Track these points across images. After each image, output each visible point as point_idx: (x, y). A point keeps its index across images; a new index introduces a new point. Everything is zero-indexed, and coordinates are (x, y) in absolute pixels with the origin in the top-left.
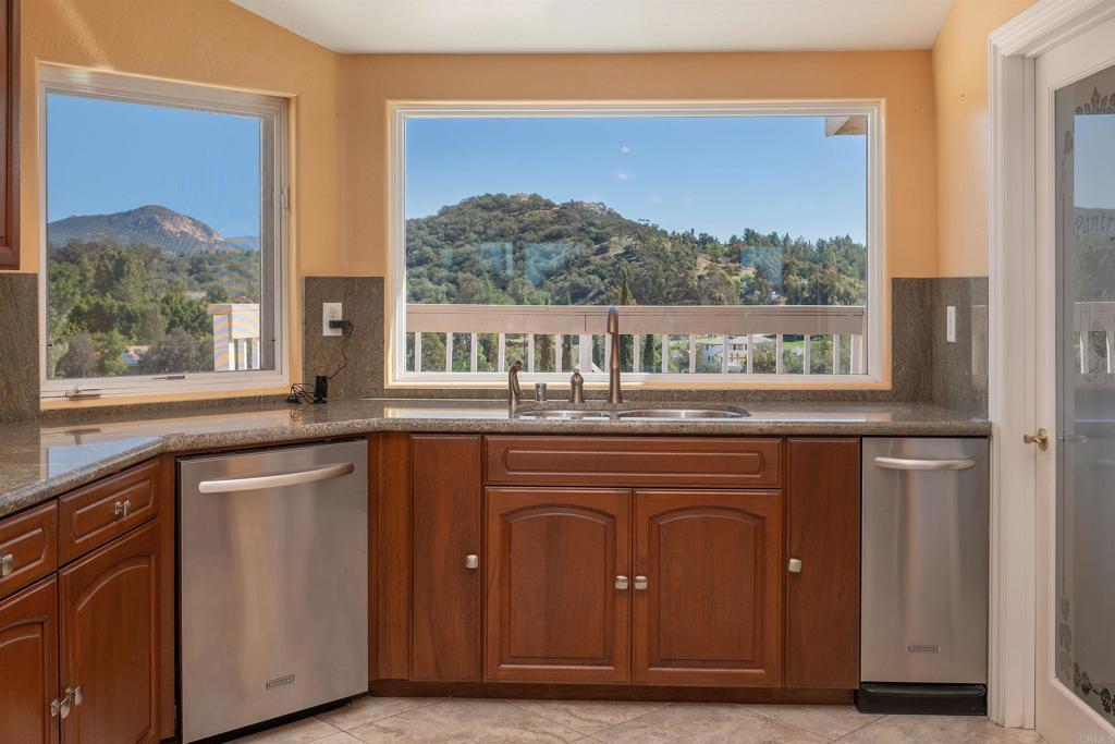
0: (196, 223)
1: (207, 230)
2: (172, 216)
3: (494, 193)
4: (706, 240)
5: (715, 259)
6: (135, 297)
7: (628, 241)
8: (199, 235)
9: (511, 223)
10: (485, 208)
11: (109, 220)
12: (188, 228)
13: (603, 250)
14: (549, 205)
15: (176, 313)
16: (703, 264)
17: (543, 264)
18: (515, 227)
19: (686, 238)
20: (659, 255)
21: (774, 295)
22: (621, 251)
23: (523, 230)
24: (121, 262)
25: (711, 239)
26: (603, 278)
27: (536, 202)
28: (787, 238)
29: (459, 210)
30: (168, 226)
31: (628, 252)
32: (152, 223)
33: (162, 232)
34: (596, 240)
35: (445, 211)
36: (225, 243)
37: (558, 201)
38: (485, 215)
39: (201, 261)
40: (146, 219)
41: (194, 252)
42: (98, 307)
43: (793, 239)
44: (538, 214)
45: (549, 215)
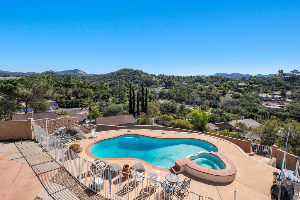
0: (83, 72)
1: (85, 73)
2: (80, 71)
3: (125, 68)
4: (154, 75)
5: (156, 78)
6: (72, 82)
7: (144, 75)
8: (84, 73)
9: (128, 72)
10: (124, 70)
11: (70, 71)
12: (82, 73)
13: (140, 76)
14: (133, 70)
15: (78, 85)
16: (154, 79)
17: (132, 78)
18: (128, 73)
19: (152, 75)
20: (148, 77)
21: (163, 83)
22: (143, 77)
23: (129, 74)
24: (70, 77)
25: (155, 75)
26: (140, 80)
27: (131, 70)
28: (165, 75)
29: (121, 70)
30: (79, 72)
31: (144, 77)
32: (77, 72)
33: (78, 73)
34: (140, 75)
35: (118, 71)
36: (87, 75)
37: (134, 69)
38: (124, 71)
39: (84, 77)
40: (76, 71)
41: (83, 76)
42: (66, 84)
43: (166, 75)
44: (131, 71)
45: (133, 71)
